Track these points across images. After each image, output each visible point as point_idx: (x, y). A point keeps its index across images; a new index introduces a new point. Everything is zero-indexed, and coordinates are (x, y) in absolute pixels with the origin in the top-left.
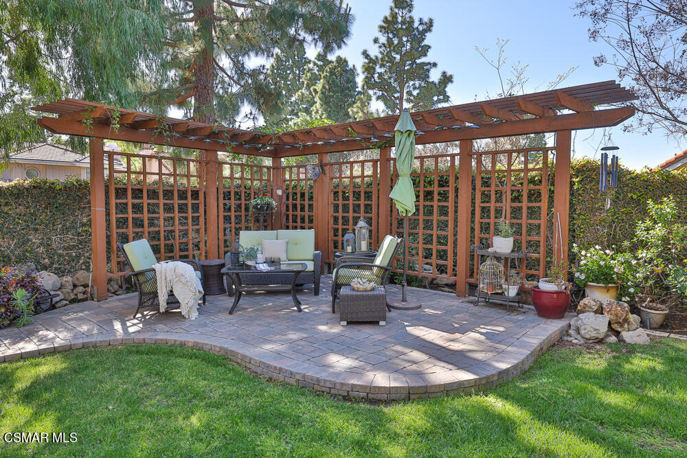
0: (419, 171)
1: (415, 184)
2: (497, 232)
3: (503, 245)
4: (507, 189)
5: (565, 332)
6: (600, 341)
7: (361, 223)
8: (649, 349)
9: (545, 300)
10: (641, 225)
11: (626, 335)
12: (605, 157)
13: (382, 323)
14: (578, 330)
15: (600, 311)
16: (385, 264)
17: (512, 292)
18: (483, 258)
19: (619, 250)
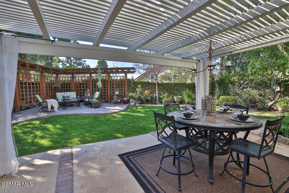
0: (96, 79)
1: (102, 82)
2: (116, 91)
3: (117, 93)
4: (115, 83)
5: (128, 106)
6: (133, 106)
7: (88, 90)
8: (140, 106)
9: (125, 101)
10: (137, 89)
11: (136, 105)
12: (132, 78)
13: (100, 107)
14: (130, 105)
15: (133, 102)
16: (98, 97)
17: (119, 101)
18: (114, 95)
19: (134, 93)
